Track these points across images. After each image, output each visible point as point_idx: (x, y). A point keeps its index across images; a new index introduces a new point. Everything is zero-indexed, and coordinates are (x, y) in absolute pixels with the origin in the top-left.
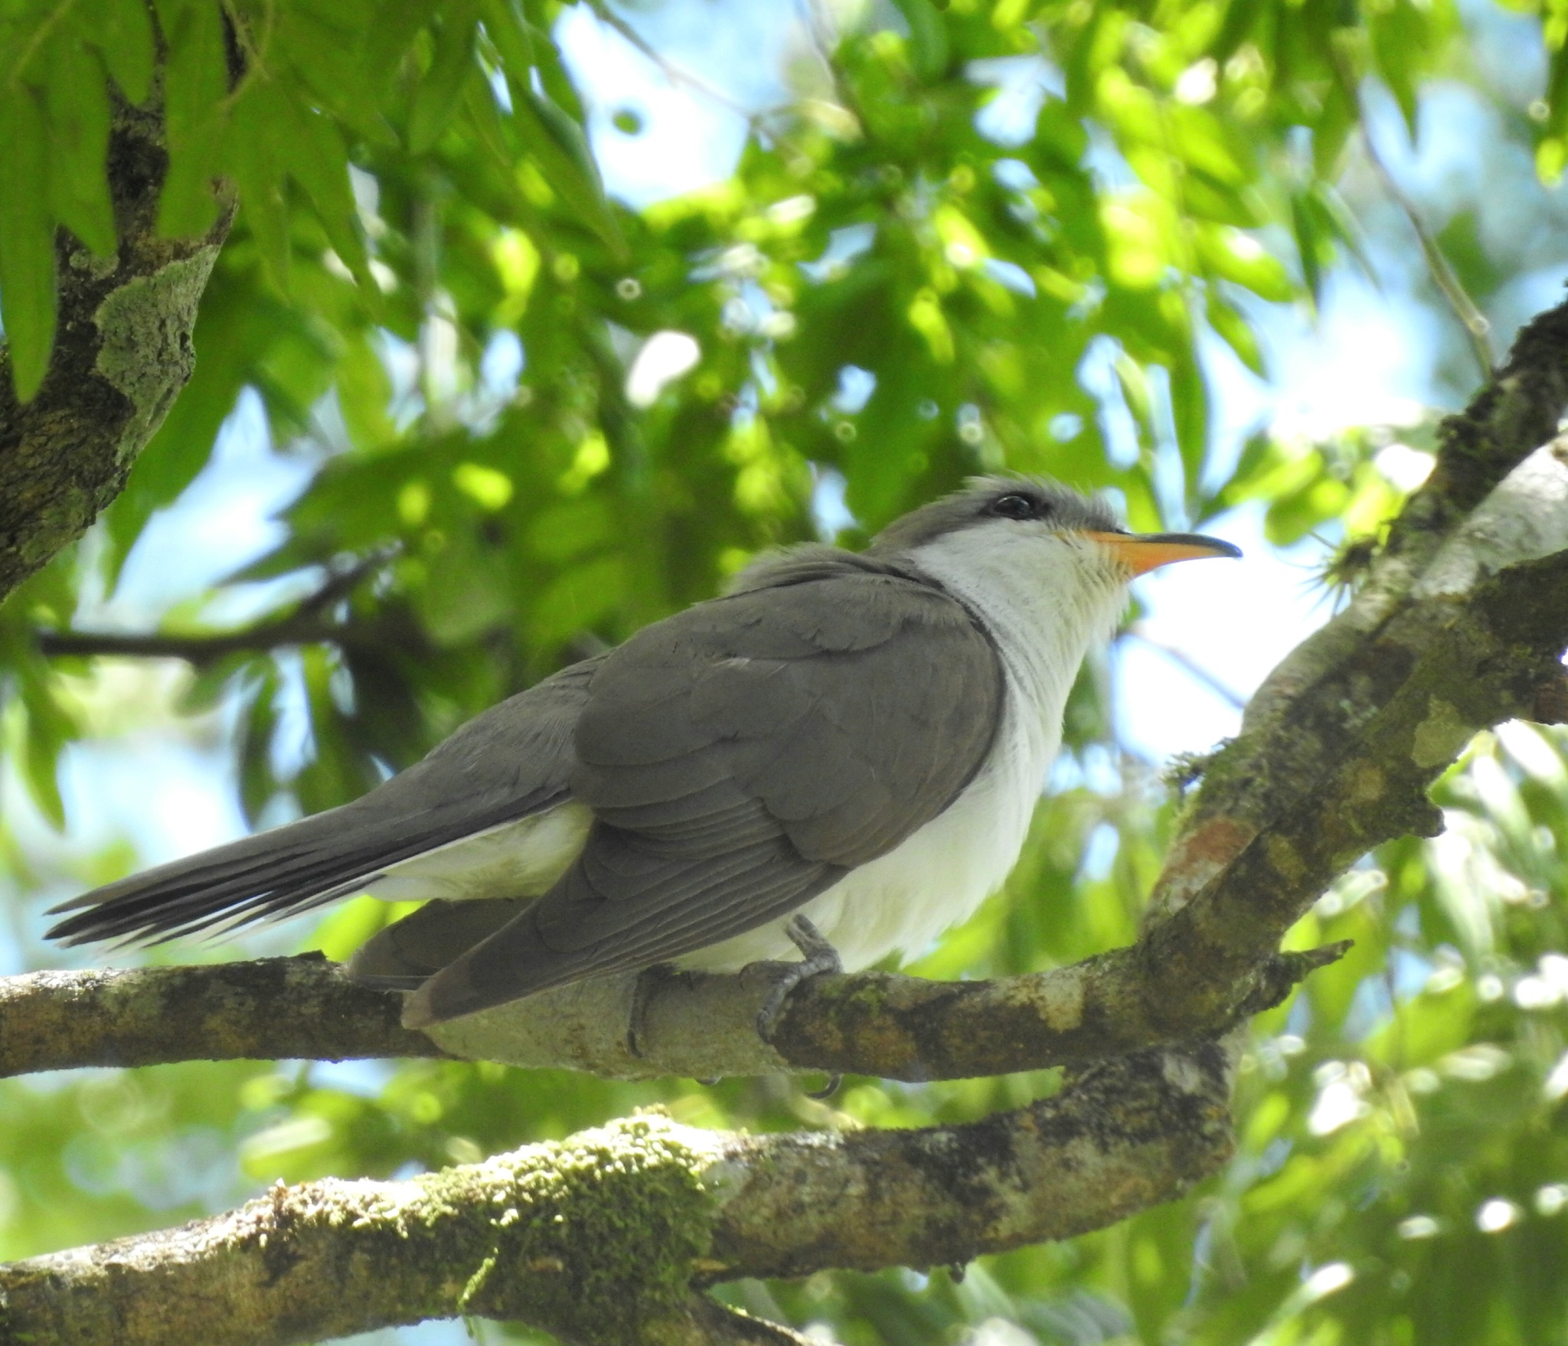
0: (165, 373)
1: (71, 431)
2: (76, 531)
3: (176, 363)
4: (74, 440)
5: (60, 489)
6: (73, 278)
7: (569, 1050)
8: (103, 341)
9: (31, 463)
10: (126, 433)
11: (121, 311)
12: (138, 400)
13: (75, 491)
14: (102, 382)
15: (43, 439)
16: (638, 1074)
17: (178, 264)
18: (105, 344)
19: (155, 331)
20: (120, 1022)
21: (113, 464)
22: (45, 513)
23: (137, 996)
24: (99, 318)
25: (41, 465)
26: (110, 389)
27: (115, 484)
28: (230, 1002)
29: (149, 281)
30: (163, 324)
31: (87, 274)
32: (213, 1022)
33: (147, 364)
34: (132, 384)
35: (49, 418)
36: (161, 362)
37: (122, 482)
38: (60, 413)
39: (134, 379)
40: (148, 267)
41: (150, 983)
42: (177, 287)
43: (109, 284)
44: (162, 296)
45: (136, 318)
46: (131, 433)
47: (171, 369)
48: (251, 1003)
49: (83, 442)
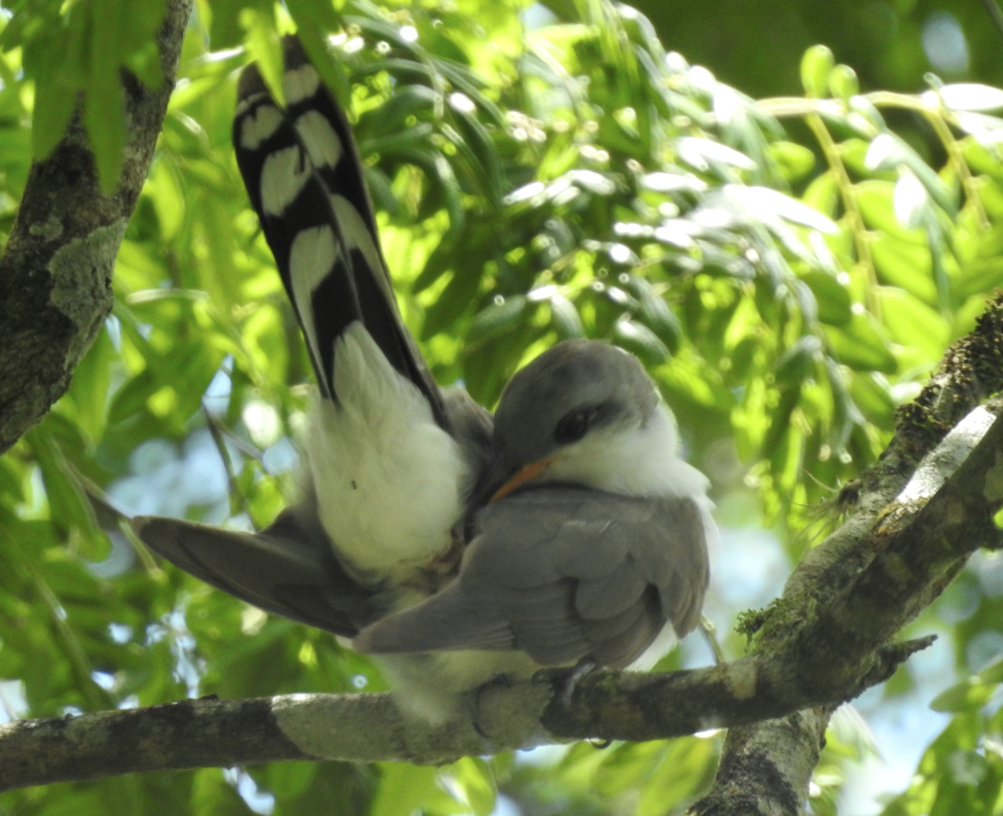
0: (96, 304)
1: (34, 345)
2: (38, 416)
3: (103, 298)
4: (36, 351)
5: (27, 386)
6: (33, 241)
7: (394, 745)
8: (54, 281)
9: (7, 368)
10: (71, 346)
11: (66, 262)
12: (79, 322)
13: (38, 388)
14: (55, 310)
15: (15, 351)
16: (441, 760)
17: (103, 230)
18: (57, 285)
19: (90, 275)
20: (80, 747)
21: (62, 368)
22: (18, 403)
23: (91, 729)
24: (51, 267)
25: (15, 369)
26: (60, 315)
27: (63, 384)
28: (156, 729)
29: (84, 241)
30: (94, 270)
31: (41, 238)
32: (145, 744)
33: (85, 297)
34: (75, 311)
35: (20, 336)
36: (94, 297)
37: (67, 383)
38: (27, 333)
39: (76, 307)
40: (83, 232)
41: (99, 721)
42: (103, 245)
43: (57, 244)
44: (93, 251)
45: (76, 266)
46: (75, 346)
47: (101, 302)
48: (171, 730)
49: (43, 352)
